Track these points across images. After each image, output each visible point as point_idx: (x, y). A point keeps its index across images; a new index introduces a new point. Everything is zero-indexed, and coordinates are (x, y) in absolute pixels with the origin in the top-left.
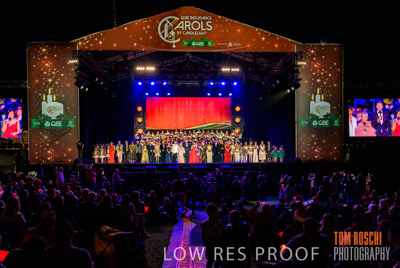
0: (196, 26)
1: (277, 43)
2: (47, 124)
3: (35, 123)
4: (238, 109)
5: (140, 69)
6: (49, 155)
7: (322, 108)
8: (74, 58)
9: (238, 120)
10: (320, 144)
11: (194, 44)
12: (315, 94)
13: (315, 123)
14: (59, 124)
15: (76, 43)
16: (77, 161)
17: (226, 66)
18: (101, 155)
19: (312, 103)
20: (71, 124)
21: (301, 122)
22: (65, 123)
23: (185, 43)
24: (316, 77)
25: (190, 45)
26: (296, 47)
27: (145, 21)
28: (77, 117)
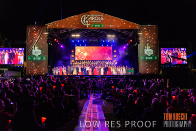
0: (97, 18)
1: (130, 25)
3: (29, 58)
4: (115, 51)
5: (73, 36)
6: (35, 72)
7: (150, 52)
8: (47, 32)
9: (115, 56)
10: (149, 67)
11: (96, 26)
12: (147, 46)
13: (147, 58)
14: (39, 59)
15: (47, 26)
16: (46, 74)
17: (109, 35)
18: (56, 71)
19: (145, 50)
20: (44, 58)
21: (141, 58)
22: (42, 58)
23: (92, 26)
24: (147, 39)
25: (94, 26)
26: (138, 27)
27: (76, 16)
28: (47, 56)
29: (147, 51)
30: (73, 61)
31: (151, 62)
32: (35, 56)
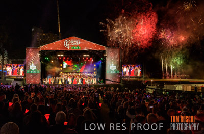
0: (75, 42)
1: (100, 48)
2: (31, 72)
3: (28, 72)
5: (59, 55)
6: (32, 81)
8: (39, 54)
9: (95, 69)
11: (75, 48)
12: (111, 63)
13: (111, 72)
14: (35, 72)
15: (40, 48)
16: (40, 83)
17: (85, 54)
21: (107, 72)
22: (37, 71)
24: (112, 58)
25: (73, 48)
26: (105, 48)
27: (60, 41)
28: (40, 70)
29: (111, 67)
30: (61, 73)
31: (114, 75)
32: (31, 70)
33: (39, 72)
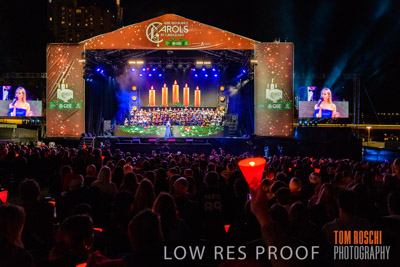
1: (240, 42)
2: (61, 106)
3: (52, 106)
4: (222, 89)
5: (132, 63)
6: (62, 130)
7: (276, 94)
8: (82, 58)
9: (222, 99)
10: (274, 123)
13: (270, 106)
14: (70, 106)
15: (83, 45)
16: (83, 135)
17: (200, 60)
19: (267, 90)
20: (79, 106)
21: (259, 107)
23: (167, 43)
24: (271, 70)
25: (170, 45)
26: (255, 45)
27: (136, 26)
28: (83, 101)
29: (270, 93)
30: (135, 108)
31: (278, 114)
32: (61, 102)
33: (80, 106)
